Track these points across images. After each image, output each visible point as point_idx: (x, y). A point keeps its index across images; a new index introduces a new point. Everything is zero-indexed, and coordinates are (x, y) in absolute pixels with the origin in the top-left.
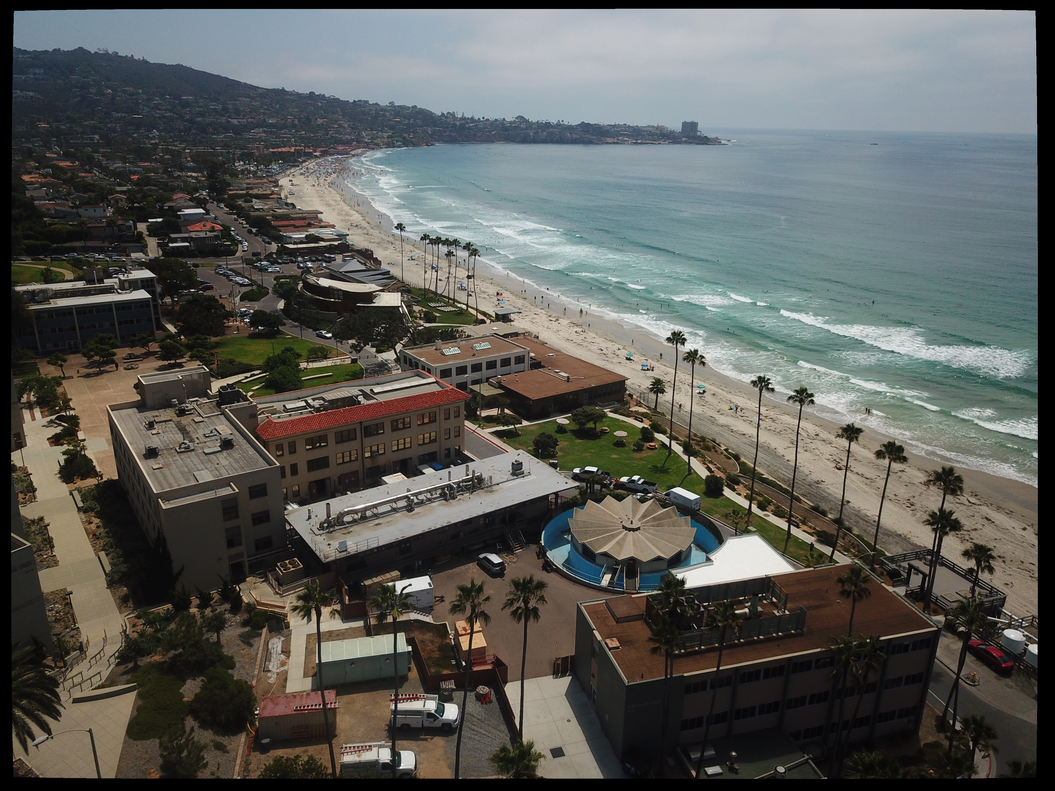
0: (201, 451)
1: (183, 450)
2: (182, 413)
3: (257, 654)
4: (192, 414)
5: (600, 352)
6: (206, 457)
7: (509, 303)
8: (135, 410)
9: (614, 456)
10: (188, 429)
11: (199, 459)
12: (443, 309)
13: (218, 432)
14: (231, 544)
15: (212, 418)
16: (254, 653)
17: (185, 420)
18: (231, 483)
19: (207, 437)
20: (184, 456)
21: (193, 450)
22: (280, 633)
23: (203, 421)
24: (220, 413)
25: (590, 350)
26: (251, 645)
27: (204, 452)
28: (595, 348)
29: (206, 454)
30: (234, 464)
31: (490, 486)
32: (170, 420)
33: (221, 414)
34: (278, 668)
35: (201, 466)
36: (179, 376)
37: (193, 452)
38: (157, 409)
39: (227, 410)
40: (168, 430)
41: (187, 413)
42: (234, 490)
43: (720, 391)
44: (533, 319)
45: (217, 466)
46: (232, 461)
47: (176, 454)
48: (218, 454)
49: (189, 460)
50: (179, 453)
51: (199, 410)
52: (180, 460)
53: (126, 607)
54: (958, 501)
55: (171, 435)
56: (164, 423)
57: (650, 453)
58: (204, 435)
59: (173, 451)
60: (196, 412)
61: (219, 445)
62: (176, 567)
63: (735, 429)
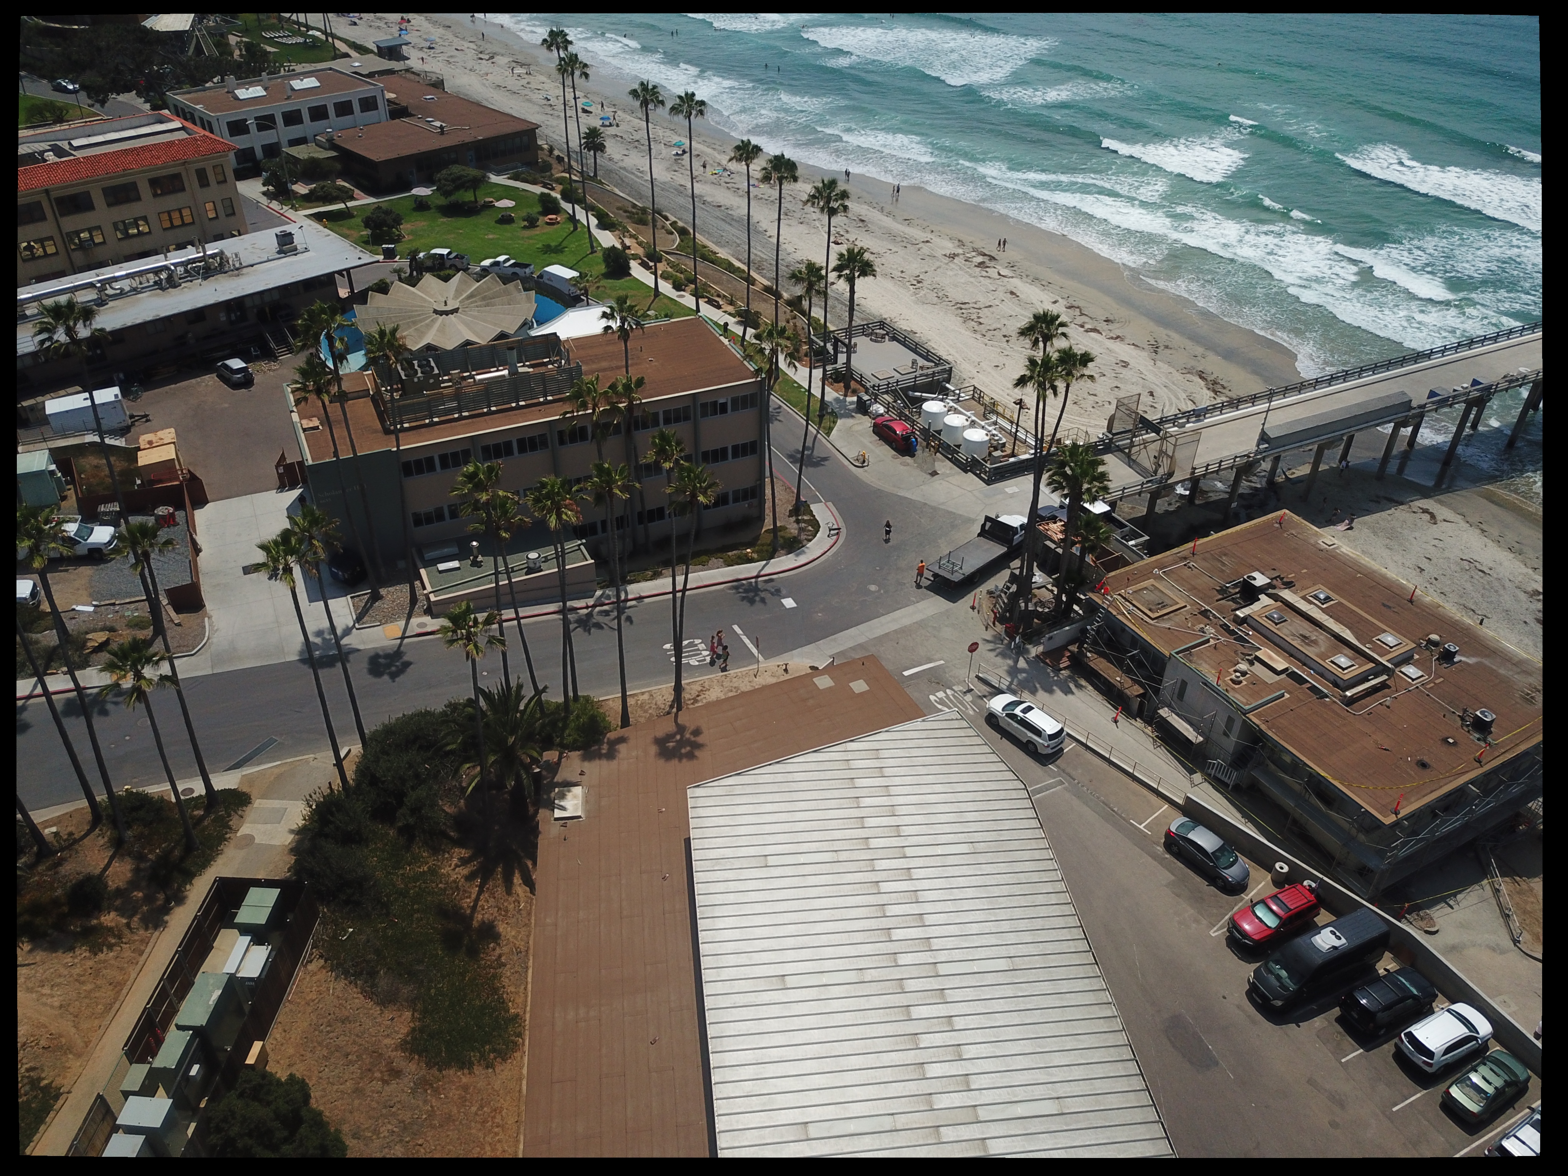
5: (545, 102)
7: (418, 34)
9: (491, 236)
12: (284, 41)
25: (530, 101)
28: (538, 97)
31: (237, 269)
43: (709, 151)
44: (451, 57)
54: (984, 274)
57: (549, 229)
63: (709, 199)
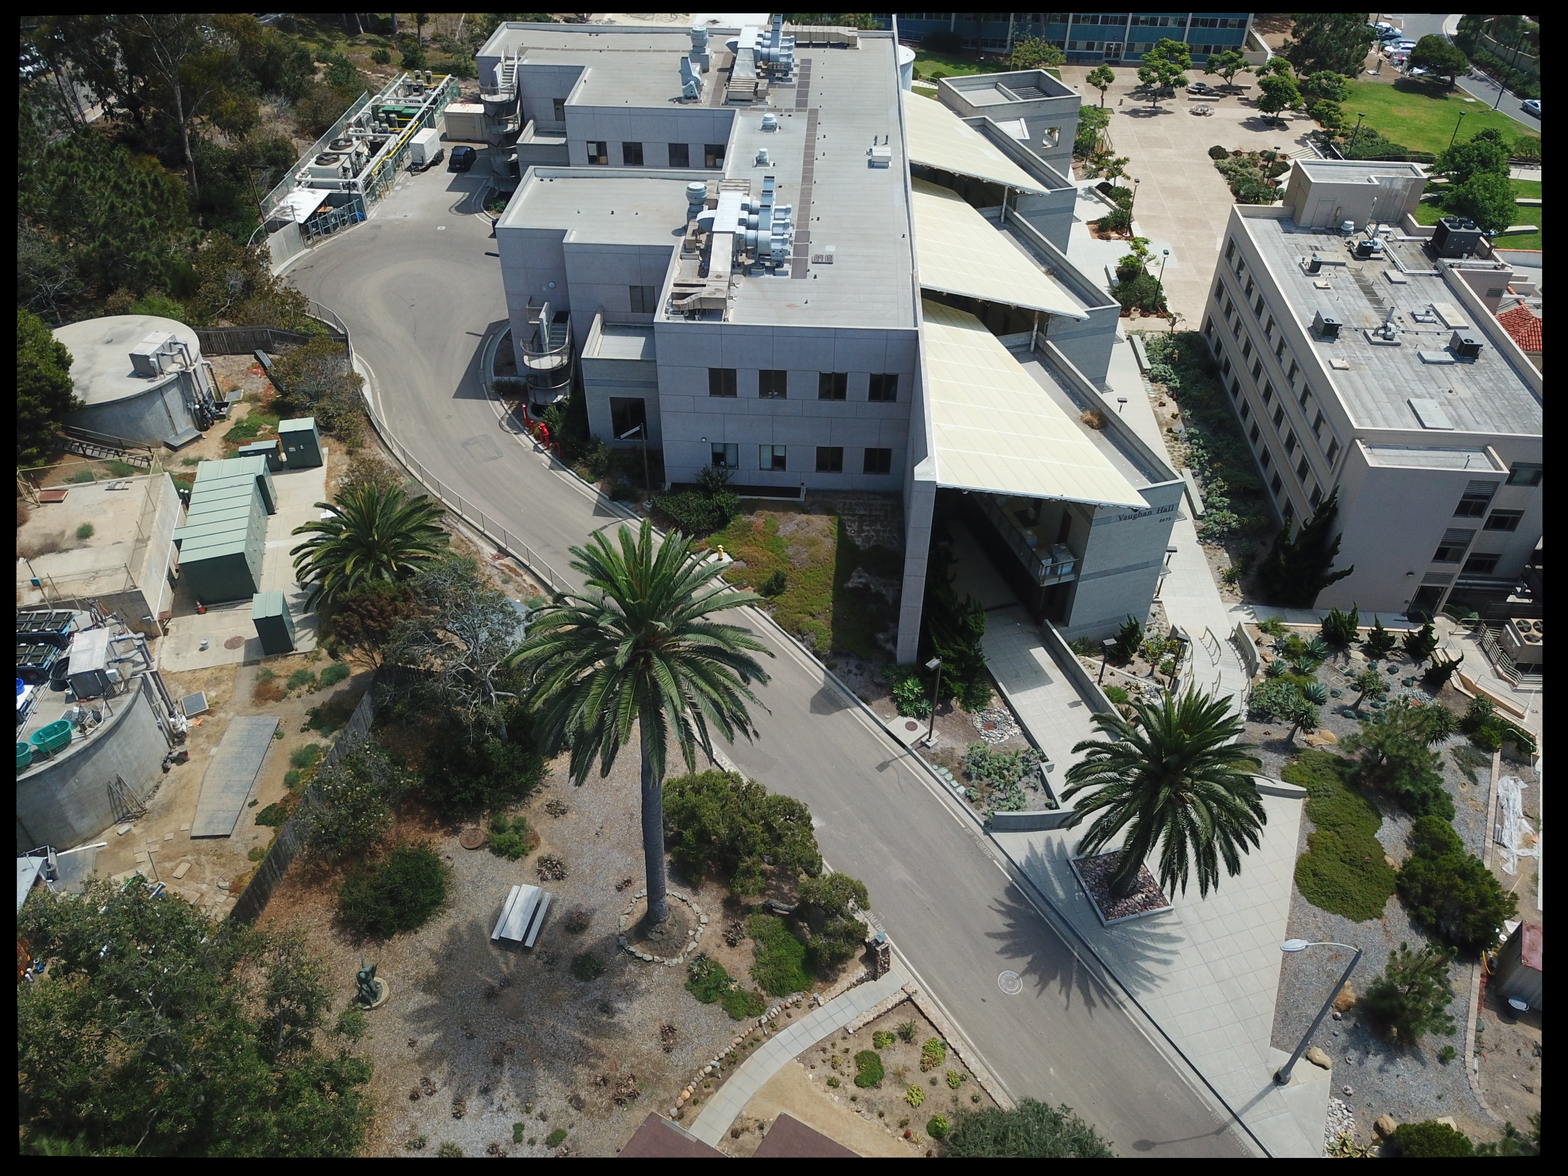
0: (1411, 351)
1: (1381, 340)
2: (1364, 253)
3: (1487, 805)
4: (1381, 259)
6: (1424, 368)
8: (1275, 222)
10: (1381, 294)
11: (1412, 368)
13: (1439, 316)
14: (1441, 555)
15: (1419, 278)
16: (1481, 800)
17: (1371, 270)
18: (1490, 448)
19: (1417, 321)
20: (1383, 351)
21: (1398, 345)
22: (1517, 769)
23: (1405, 283)
24: (1435, 272)
26: (1475, 781)
27: (1419, 355)
29: (1425, 362)
30: (1483, 402)
32: (1344, 264)
33: (1436, 275)
34: (1520, 847)
35: (1419, 388)
36: (1372, 177)
37: (1397, 349)
38: (1314, 232)
39: (1455, 270)
40: (1342, 285)
41: (1372, 255)
42: (1496, 466)
45: (1449, 395)
46: (1478, 392)
47: (1366, 343)
48: (1447, 368)
49: (1392, 364)
50: (1372, 343)
51: (1395, 256)
52: (1376, 360)
53: (1231, 592)
55: (1350, 298)
56: (1332, 267)
58: (1413, 315)
59: (1360, 336)
60: (1386, 258)
61: (1445, 345)
62: (1339, 563)
